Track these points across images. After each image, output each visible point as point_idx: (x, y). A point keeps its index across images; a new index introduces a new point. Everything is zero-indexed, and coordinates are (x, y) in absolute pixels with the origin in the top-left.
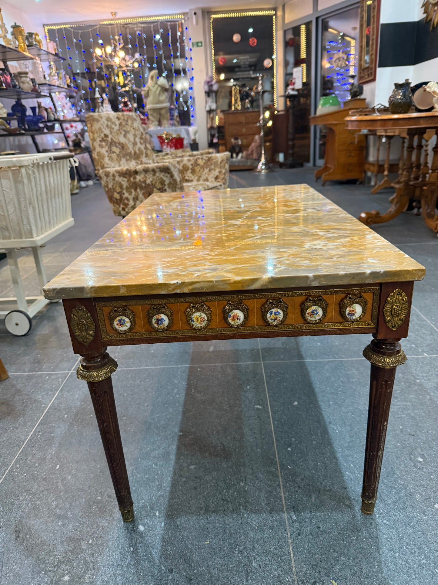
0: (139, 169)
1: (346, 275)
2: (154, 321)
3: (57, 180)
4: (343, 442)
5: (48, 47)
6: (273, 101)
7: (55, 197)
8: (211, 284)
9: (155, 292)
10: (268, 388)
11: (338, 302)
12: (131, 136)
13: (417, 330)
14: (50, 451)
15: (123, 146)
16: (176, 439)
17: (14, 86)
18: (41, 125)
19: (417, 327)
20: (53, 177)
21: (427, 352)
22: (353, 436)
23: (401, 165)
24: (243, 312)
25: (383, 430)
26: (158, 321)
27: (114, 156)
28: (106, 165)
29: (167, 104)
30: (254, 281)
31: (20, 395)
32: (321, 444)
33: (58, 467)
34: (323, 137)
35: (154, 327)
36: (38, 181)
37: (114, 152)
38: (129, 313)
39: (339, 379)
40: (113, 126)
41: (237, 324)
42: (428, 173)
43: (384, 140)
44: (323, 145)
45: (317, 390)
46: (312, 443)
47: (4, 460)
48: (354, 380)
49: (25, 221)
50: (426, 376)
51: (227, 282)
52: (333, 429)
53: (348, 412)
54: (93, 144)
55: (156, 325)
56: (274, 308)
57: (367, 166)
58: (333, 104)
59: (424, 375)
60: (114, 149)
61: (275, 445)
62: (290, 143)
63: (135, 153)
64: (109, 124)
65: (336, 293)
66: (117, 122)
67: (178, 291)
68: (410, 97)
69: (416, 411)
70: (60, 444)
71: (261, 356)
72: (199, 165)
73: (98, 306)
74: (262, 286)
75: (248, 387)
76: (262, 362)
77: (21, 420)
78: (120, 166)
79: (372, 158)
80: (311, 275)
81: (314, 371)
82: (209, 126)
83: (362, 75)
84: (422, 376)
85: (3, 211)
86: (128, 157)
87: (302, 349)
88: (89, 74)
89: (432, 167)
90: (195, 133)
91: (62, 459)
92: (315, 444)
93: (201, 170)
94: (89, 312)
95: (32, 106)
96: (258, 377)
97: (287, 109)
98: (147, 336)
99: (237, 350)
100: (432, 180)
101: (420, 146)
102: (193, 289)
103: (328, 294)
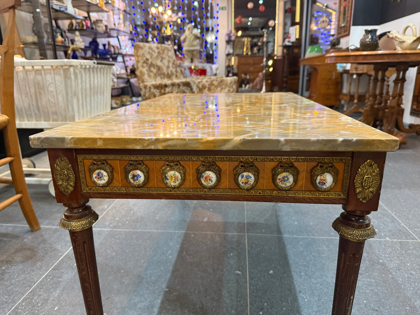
0: (168, 83)
1: (318, 142)
2: (130, 176)
3: (101, 81)
4: (310, 311)
5: (119, 6)
6: (274, 50)
7: (97, 94)
8: (184, 142)
9: (130, 147)
10: (248, 256)
11: (309, 170)
12: (166, 62)
13: (380, 218)
14: (54, 293)
15: (159, 68)
16: (162, 294)
17: (92, 28)
18: (108, 56)
19: (380, 215)
20: (97, 79)
21: (389, 236)
22: (320, 306)
23: (367, 96)
24: (216, 173)
25: (349, 304)
26: (134, 176)
27: (152, 74)
28: (145, 80)
29: (198, 48)
30: (226, 141)
31: (45, 244)
32: (291, 311)
33: (56, 308)
34: (309, 75)
35: (130, 182)
36: (84, 79)
37: (152, 72)
38: (107, 167)
39: (311, 254)
40: (153, 53)
41: (209, 185)
42: (389, 99)
43: (355, 76)
44: (309, 81)
45: (291, 261)
46: (282, 309)
47: (14, 298)
48: (324, 255)
49: (70, 109)
50: (389, 257)
51: (200, 141)
52: (303, 298)
53: (317, 284)
54: (137, 65)
55: (132, 181)
56: (245, 171)
57: (341, 96)
58: (317, 51)
59: (386, 255)
60: (152, 69)
61: (249, 308)
62: (285, 79)
63: (168, 74)
64: (151, 51)
65: (307, 161)
66: (157, 51)
67: (153, 147)
68: (377, 41)
69: (379, 288)
70: (64, 288)
71: (246, 229)
72: (213, 85)
73: (80, 158)
74: (233, 147)
75: (232, 254)
76: (246, 234)
77: (39, 264)
78: (155, 81)
79: (345, 91)
80: (282, 139)
81: (290, 246)
82: (227, 64)
83: (340, 31)
84: (385, 257)
85: (54, 100)
86: (162, 76)
87: (282, 226)
88: (146, 25)
89: (393, 94)
90: (217, 69)
91: (62, 302)
92: (285, 310)
93: (215, 89)
94: (71, 163)
95: (104, 43)
96: (241, 246)
97: (284, 56)
98: (123, 190)
99: (226, 222)
100: (392, 105)
101: (383, 80)
102: (166, 146)
103: (299, 161)
